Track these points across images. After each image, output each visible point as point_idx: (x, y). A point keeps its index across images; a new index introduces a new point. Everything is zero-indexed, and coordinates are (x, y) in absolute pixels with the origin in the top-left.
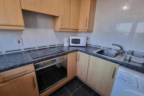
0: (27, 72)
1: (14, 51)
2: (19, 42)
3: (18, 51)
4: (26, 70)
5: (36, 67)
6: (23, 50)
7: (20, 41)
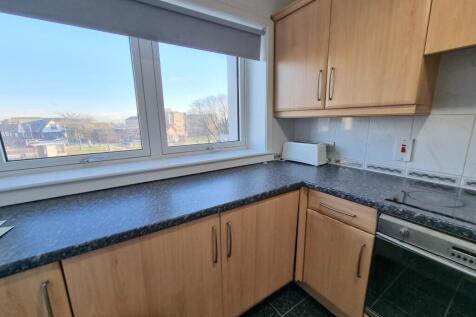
0: (354, 221)
1: (383, 169)
2: (403, 150)
3: (392, 174)
4: (355, 216)
5: (381, 226)
6: (406, 175)
7: (406, 148)
